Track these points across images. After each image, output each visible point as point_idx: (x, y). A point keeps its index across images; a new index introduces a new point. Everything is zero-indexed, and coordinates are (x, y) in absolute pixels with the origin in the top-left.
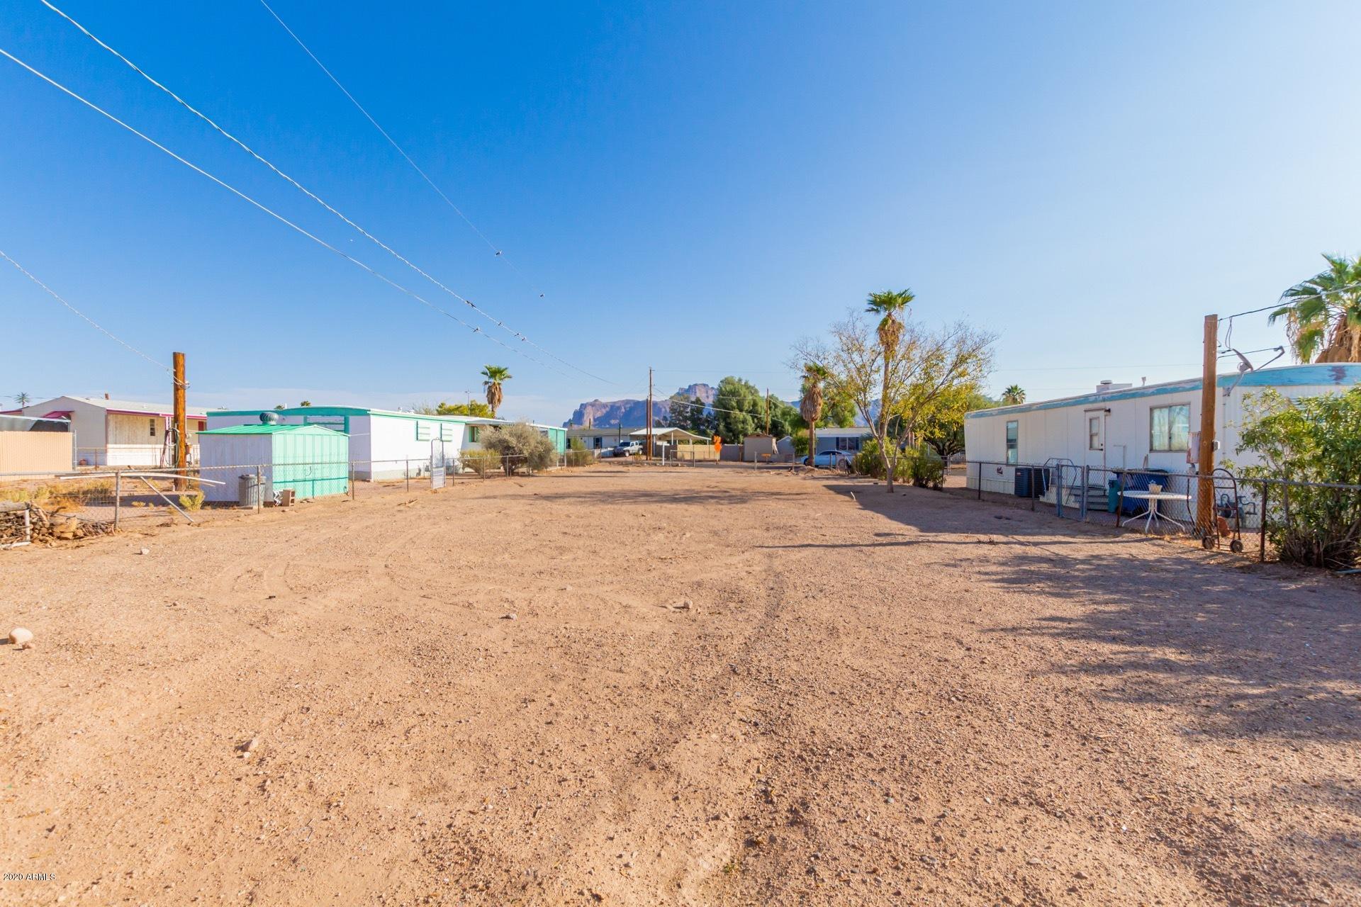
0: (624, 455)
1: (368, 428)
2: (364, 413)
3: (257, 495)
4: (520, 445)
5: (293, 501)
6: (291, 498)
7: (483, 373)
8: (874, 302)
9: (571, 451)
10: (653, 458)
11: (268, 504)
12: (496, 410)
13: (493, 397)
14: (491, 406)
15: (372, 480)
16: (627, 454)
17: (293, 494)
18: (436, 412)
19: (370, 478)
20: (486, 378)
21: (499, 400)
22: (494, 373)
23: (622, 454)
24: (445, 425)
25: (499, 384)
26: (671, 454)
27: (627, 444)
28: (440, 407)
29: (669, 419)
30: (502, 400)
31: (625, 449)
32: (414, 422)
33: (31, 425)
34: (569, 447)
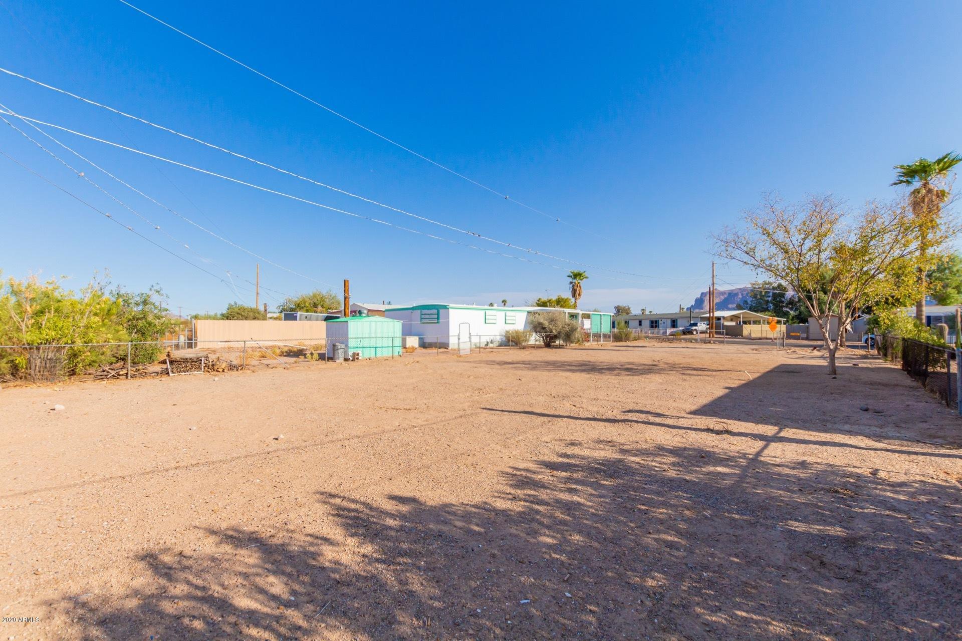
0: (692, 334)
1: (448, 317)
2: (445, 307)
3: (340, 354)
4: (551, 326)
5: (358, 359)
6: (356, 357)
7: (569, 276)
8: (904, 175)
9: (616, 330)
10: (715, 336)
11: (346, 360)
12: (578, 302)
13: (575, 293)
14: (574, 299)
15: (450, 348)
16: (695, 333)
17: (358, 354)
18: (535, 304)
19: (449, 346)
20: (570, 280)
21: (579, 295)
22: (576, 276)
23: (691, 332)
24: (508, 313)
25: (579, 283)
26: (734, 333)
27: (695, 325)
28: (538, 301)
29: (749, 302)
30: (582, 294)
31: (694, 328)
32: (483, 312)
33: (324, 319)
34: (614, 327)
